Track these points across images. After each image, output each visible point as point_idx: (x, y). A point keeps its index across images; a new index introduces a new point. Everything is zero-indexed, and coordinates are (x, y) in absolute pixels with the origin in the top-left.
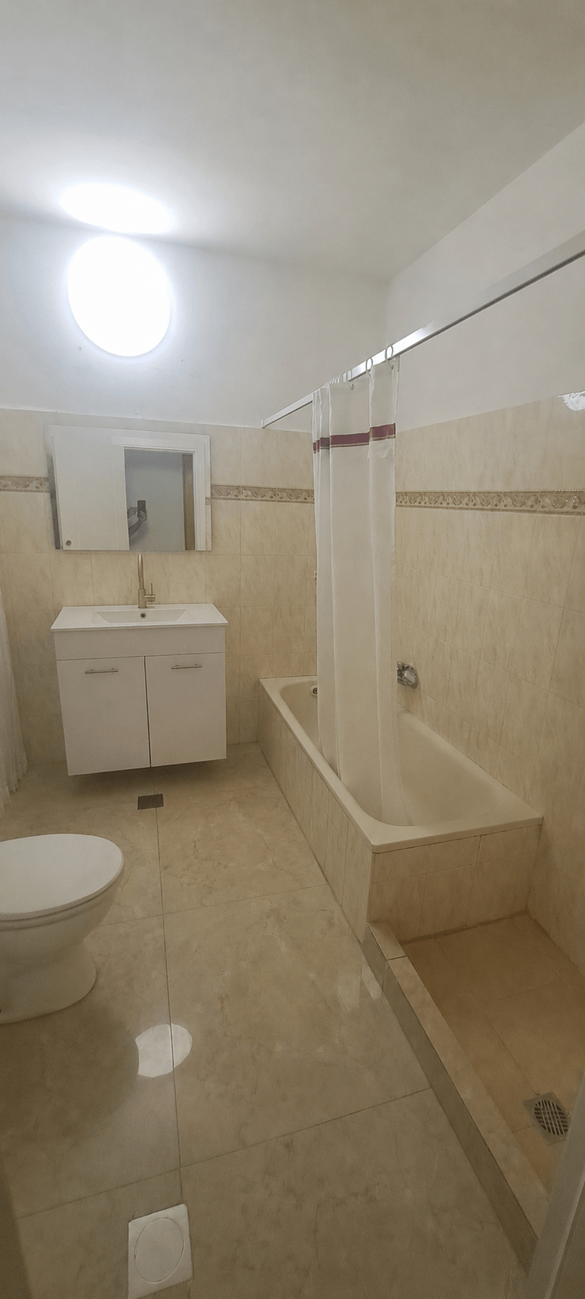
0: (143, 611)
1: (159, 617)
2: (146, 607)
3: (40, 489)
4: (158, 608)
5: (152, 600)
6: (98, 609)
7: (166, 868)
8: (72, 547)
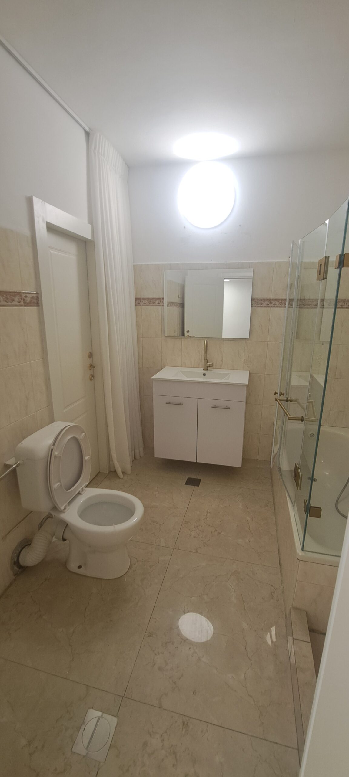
0: (205, 372)
1: (213, 377)
2: (207, 370)
3: (160, 304)
4: (215, 371)
5: (211, 366)
6: (180, 369)
7: (186, 523)
8: (190, 334)
